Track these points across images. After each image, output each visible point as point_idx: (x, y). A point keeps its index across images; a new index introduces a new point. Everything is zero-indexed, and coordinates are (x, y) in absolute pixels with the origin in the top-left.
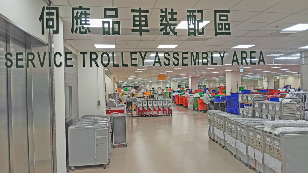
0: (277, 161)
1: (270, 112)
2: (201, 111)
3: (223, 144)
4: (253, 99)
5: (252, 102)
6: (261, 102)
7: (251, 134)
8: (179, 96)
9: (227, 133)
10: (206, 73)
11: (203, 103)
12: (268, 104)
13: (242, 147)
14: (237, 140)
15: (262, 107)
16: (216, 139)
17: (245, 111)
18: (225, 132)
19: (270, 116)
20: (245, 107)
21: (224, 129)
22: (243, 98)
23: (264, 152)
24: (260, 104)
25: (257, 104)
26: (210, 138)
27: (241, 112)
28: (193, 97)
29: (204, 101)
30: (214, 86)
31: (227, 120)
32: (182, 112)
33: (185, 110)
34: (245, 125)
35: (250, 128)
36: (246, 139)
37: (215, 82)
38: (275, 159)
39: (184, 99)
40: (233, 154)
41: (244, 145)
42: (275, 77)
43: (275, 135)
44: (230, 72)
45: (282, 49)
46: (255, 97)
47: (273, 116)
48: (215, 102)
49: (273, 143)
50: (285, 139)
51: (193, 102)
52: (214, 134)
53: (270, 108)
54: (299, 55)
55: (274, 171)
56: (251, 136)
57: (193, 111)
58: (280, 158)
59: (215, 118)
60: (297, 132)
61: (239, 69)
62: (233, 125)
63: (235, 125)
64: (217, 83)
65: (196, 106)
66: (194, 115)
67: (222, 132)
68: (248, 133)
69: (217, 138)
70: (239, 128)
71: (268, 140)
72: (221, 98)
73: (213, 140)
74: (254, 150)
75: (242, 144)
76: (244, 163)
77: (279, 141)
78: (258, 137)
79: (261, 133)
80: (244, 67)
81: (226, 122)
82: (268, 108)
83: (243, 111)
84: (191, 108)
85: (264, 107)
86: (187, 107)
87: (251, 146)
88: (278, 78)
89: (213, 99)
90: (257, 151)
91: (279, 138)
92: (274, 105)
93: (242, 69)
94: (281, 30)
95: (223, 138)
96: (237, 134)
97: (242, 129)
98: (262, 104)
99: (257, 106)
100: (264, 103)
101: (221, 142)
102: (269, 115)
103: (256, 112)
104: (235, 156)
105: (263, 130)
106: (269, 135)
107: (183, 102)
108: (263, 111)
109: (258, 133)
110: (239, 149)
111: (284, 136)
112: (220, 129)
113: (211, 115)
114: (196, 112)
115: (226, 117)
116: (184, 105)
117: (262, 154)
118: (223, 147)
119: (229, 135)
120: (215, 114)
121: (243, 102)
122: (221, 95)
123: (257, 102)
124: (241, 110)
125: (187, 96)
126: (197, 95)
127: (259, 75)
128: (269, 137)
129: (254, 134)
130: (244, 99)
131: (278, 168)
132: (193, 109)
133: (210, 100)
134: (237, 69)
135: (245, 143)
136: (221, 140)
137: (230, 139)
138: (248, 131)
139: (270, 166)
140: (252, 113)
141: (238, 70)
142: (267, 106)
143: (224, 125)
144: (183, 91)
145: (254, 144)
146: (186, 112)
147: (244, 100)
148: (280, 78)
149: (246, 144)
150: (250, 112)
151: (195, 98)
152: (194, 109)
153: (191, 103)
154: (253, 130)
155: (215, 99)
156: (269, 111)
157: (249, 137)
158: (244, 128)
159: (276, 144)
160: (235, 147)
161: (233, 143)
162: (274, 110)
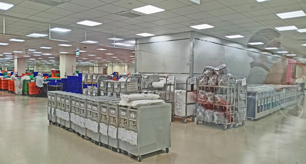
0: (133, 132)
1: (115, 91)
2: (32, 95)
3: (68, 126)
4: (98, 78)
5: (97, 82)
6: (107, 81)
7: (104, 110)
8: (2, 79)
9: (74, 114)
10: (38, 53)
11: (35, 87)
12: (114, 83)
13: (93, 126)
14: (86, 119)
15: (107, 86)
16: (59, 122)
17: (89, 91)
18: (71, 112)
19: (116, 94)
20: (88, 87)
21: (71, 109)
22: (87, 78)
23: (118, 126)
24: (105, 83)
25: (102, 83)
26: (50, 121)
27: (84, 92)
28: (22, 80)
29: (37, 84)
30: (43, 71)
31: (74, 100)
32: (7, 97)
33: (11, 96)
34: (97, 102)
35: (103, 105)
36: (98, 116)
37: (44, 67)
38: (131, 131)
39: (9, 83)
40: (81, 135)
41: (95, 123)
42: (104, 64)
43: (132, 108)
44: (65, 55)
45: (123, 33)
46: (100, 77)
47: (118, 93)
48: (49, 86)
49: (129, 116)
50: (141, 110)
51: (22, 85)
52: (56, 116)
53: (116, 87)
54: (134, 42)
55: (129, 143)
56: (104, 112)
57: (22, 96)
58: (136, 130)
59: (59, 99)
60: (149, 104)
61: (75, 52)
62: (82, 103)
63: (85, 103)
64: (46, 67)
65: (26, 90)
66: (23, 100)
67: (67, 113)
68: (101, 110)
69: (61, 120)
70: (90, 106)
71: (123, 114)
72: (56, 81)
73: (54, 124)
74: (107, 126)
75: (93, 122)
76: (94, 141)
77: (135, 113)
78: (112, 113)
79: (116, 108)
80: (80, 50)
81: (73, 102)
82: (114, 86)
83: (87, 91)
84: (20, 93)
85: (109, 86)
86: (13, 92)
87: (104, 123)
88: (106, 66)
89: (47, 82)
90: (110, 127)
91: (136, 110)
92: (119, 84)
93: (79, 52)
94: (132, 10)
95: (68, 119)
96: (87, 113)
97: (93, 106)
98: (107, 82)
99: (102, 85)
100: (109, 82)
101: (65, 124)
102: (114, 93)
103: (101, 91)
104: (83, 137)
105: (118, 104)
106: (125, 108)
107: (8, 87)
108: (109, 89)
109: (112, 109)
110: (89, 128)
111: (140, 108)
112: (65, 110)
113: (53, 96)
114: (26, 98)
115: (73, 97)
116: (9, 90)
117: (116, 129)
118: (68, 129)
119: (77, 115)
120: (58, 94)
121: (87, 82)
122: (56, 78)
123: (103, 81)
124: (84, 91)
125: (13, 79)
126: (28, 78)
127: (91, 62)
128: (124, 111)
129: (108, 109)
130: (89, 78)
131: (133, 140)
132: (21, 93)
133: (44, 82)
134: (73, 51)
135: (97, 120)
136: (65, 122)
137: (77, 120)
138: (100, 108)
139: (125, 139)
140: (97, 93)
141: (73, 53)
142: (113, 85)
143: (71, 105)
144: (6, 74)
145: (108, 120)
146: (12, 98)
147: (88, 80)
148: (108, 66)
149: (98, 122)
150: (95, 91)
151: (24, 81)
152: (23, 94)
153: (20, 87)
154: (107, 106)
155: (49, 82)
156: (115, 89)
157: (102, 114)
158: (96, 106)
159: (132, 117)
160: (84, 127)
161: (81, 122)
162: (119, 88)
